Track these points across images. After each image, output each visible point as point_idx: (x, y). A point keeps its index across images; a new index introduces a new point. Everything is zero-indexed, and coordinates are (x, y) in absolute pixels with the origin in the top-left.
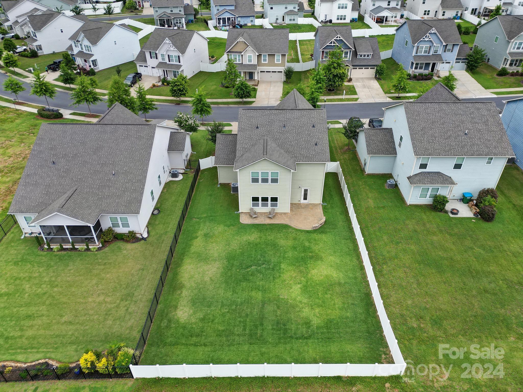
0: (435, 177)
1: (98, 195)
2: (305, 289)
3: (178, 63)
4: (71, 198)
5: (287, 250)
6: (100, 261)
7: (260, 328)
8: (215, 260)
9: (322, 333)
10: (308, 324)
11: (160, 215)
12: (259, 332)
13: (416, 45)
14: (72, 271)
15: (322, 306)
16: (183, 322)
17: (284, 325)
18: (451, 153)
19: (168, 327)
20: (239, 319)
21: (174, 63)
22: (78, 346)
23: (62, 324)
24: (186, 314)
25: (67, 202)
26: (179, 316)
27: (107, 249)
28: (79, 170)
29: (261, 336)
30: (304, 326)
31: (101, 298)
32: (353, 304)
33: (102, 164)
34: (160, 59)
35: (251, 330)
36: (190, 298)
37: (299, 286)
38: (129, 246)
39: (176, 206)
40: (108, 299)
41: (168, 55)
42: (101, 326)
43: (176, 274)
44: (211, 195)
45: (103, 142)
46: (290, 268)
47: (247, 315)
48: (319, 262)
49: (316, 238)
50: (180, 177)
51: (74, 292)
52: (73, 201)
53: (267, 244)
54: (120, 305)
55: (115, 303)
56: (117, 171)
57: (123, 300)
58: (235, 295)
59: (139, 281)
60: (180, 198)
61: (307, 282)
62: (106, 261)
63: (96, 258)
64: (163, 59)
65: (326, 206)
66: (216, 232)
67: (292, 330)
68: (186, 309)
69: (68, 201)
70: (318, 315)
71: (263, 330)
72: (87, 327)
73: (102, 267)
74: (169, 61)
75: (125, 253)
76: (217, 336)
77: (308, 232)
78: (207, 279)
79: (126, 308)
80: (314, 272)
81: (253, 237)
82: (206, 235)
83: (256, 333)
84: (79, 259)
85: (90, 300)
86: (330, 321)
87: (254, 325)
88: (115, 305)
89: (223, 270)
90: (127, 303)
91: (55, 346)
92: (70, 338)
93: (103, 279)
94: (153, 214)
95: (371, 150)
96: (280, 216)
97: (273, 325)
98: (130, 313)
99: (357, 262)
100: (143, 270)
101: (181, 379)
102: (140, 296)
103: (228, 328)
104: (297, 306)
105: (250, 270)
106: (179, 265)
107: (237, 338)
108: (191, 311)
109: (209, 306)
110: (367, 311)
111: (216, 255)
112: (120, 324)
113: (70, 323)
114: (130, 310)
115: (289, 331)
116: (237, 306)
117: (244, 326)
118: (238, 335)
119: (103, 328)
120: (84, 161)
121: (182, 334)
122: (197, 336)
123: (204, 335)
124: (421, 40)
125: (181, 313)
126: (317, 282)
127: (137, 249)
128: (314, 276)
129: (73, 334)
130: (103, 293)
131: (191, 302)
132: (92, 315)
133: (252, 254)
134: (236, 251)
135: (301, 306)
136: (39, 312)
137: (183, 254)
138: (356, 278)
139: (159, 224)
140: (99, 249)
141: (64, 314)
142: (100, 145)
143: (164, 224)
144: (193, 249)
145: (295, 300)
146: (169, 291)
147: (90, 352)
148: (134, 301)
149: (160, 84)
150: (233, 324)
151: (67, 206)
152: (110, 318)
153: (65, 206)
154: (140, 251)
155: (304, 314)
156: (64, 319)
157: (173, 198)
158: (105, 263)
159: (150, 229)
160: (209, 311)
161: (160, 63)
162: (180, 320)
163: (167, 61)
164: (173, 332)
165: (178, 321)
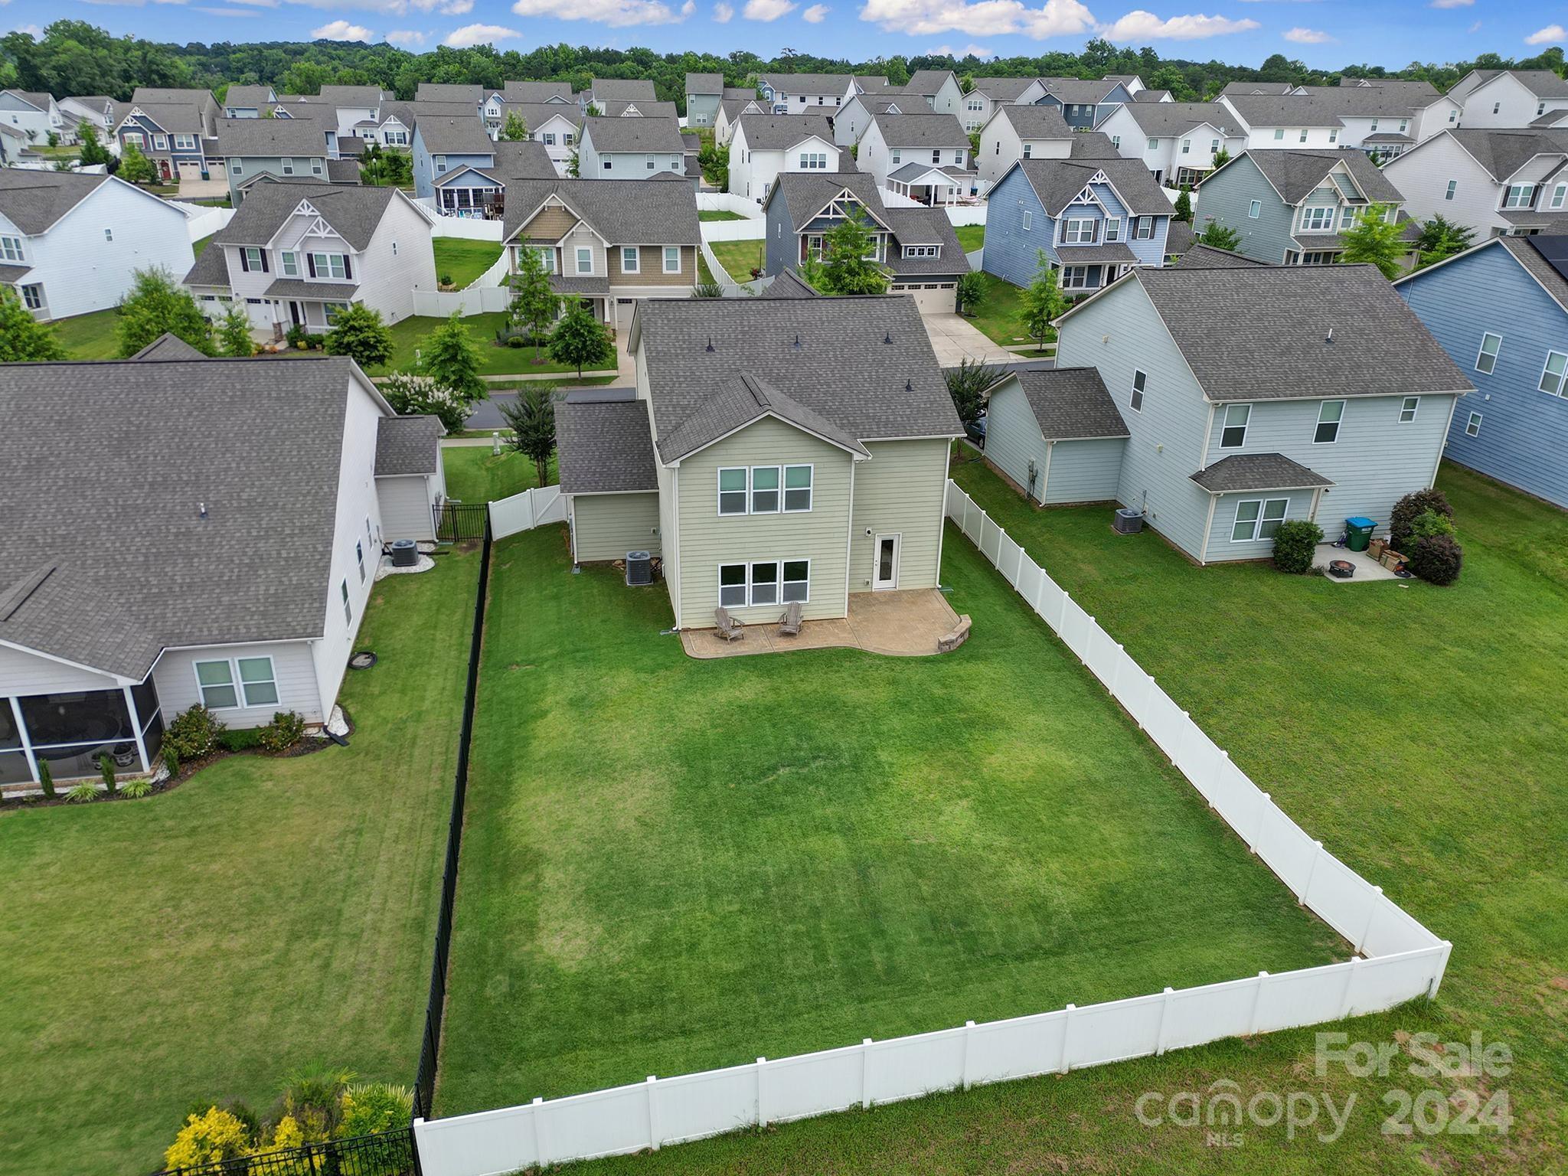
1: (143, 586)
3: (344, 281)
4: (36, 594)
6: (169, 823)
7: (875, 943)
10: (1039, 908)
11: (378, 671)
12: (878, 957)
13: (1059, 216)
14: (53, 870)
15: (1065, 851)
16: (573, 970)
18: (1308, 389)
19: (517, 995)
20: (790, 928)
21: (331, 279)
22: (129, 1127)
23: (38, 1059)
24: (579, 941)
25: (25, 606)
26: (554, 953)
27: (189, 785)
28: (59, 510)
29: (890, 970)
30: (1031, 917)
31: (203, 943)
33: (151, 484)
34: (278, 270)
35: (845, 957)
36: (579, 889)
37: (964, 803)
38: (283, 766)
40: (237, 943)
41: (310, 256)
43: (496, 831)
44: (556, 597)
45: (147, 416)
47: (816, 912)
48: (1000, 734)
50: (425, 564)
51: (72, 937)
52: (46, 602)
54: (293, 956)
55: (265, 951)
56: (216, 503)
57: (299, 937)
58: (748, 857)
59: (351, 868)
61: (985, 790)
62: (196, 823)
63: (152, 815)
64: (291, 269)
65: (952, 594)
66: (612, 692)
67: (991, 934)
69: (28, 602)
71: (889, 948)
73: (185, 842)
74: (313, 275)
75: (270, 791)
76: (722, 993)
77: (926, 660)
78: (625, 823)
79: (317, 962)
80: (997, 760)
81: (751, 690)
82: (577, 703)
83: (870, 964)
84: (77, 827)
87: (852, 938)
88: (270, 956)
89: (675, 791)
90: (319, 943)
91: (15, 1147)
92: (86, 1104)
93: (197, 881)
94: (350, 666)
95: (1052, 427)
96: (817, 629)
97: (919, 929)
98: (341, 977)
100: (358, 832)
101: (629, 1157)
102: (369, 917)
103: (757, 960)
104: (982, 862)
105: (776, 780)
106: (501, 795)
107: (802, 990)
108: (598, 930)
109: (664, 902)
112: (305, 1021)
113: (78, 1047)
114: (336, 966)
115: (984, 940)
116: (766, 887)
118: (803, 979)
120: (75, 480)
121: (580, 1009)
122: (645, 1006)
123: (673, 1001)
124: (1072, 202)
125: (558, 941)
128: (1002, 771)
129: (95, 1089)
130: (205, 926)
131: (589, 900)
132: (174, 1005)
133: (763, 736)
134: (703, 734)
135: (994, 858)
137: (508, 767)
138: (1134, 765)
139: (383, 693)
140: (158, 787)
141: (43, 1020)
142: (138, 426)
143: (403, 692)
144: (539, 748)
146: (487, 883)
147: (212, 1111)
148: (347, 934)
149: (282, 346)
150: (772, 946)
151: (25, 616)
152: (256, 1004)
153: (14, 615)
154: (329, 777)
155: (1014, 881)
156: (43, 1039)
158: (194, 828)
159: (352, 710)
160: (667, 919)
161: (280, 282)
162: (563, 966)
163: (303, 273)
164: (545, 1009)
165: (551, 971)
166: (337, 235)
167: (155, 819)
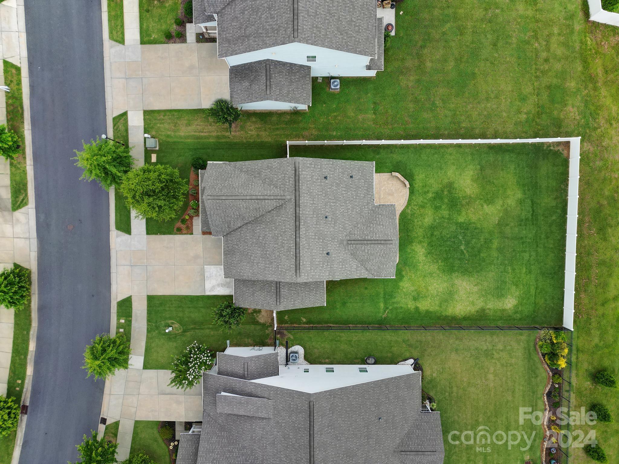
2: (490, 201)
4: (418, 450)
5: (440, 215)
6: (447, 394)
7: (524, 240)
8: (453, 285)
9: (528, 191)
12: (528, 240)
14: (460, 415)
15: (506, 189)
16: (517, 302)
17: (522, 220)
19: (521, 313)
20: (518, 257)
23: (514, 398)
24: (511, 301)
25: (425, 450)
26: (512, 306)
30: (523, 204)
31: (490, 376)
32: (502, 162)
33: (368, 439)
35: (526, 247)
36: (496, 300)
42: (516, 366)
46: (464, 213)
48: (456, 185)
50: (296, 348)
51: (483, 403)
53: (432, 235)
54: (498, 358)
57: (492, 357)
59: (470, 350)
61: (481, 199)
62: (448, 388)
66: (413, 288)
67: (526, 214)
68: (507, 301)
70: (513, 192)
71: (526, 237)
72: (517, 377)
73: (455, 389)
75: (436, 374)
77: (412, 194)
78: (476, 289)
82: (415, 299)
85: (492, 385)
86: (518, 182)
87: (522, 244)
88: (497, 362)
89: (466, 276)
90: (495, 353)
93: (469, 383)
97: (522, 229)
98: (505, 347)
100: (457, 350)
102: (488, 344)
103: (524, 265)
104: (507, 210)
105: (466, 250)
108: (509, 297)
109: (505, 283)
110: (508, 151)
111: (445, 285)
112: (515, 352)
113: (513, 392)
114: (502, 348)
115: (527, 217)
116: (505, 260)
117: (523, 252)
119: (518, 364)
122: (529, 288)
123: (529, 283)
125: (509, 305)
127: (430, 364)
128: (473, 192)
129: (523, 386)
130: (485, 377)
131: (500, 298)
132: (507, 377)
133: (446, 250)
134: (440, 266)
136: (504, 422)
137: (439, 317)
138: (472, 154)
139: (391, 352)
141: (506, 401)
143: (391, 347)
146: (485, 320)
148: (493, 347)
151: (430, 449)
152: (509, 362)
155: (513, 204)
157: (342, 348)
159: (401, 359)
160: (510, 282)
164: (525, 308)
167: (445, 398)
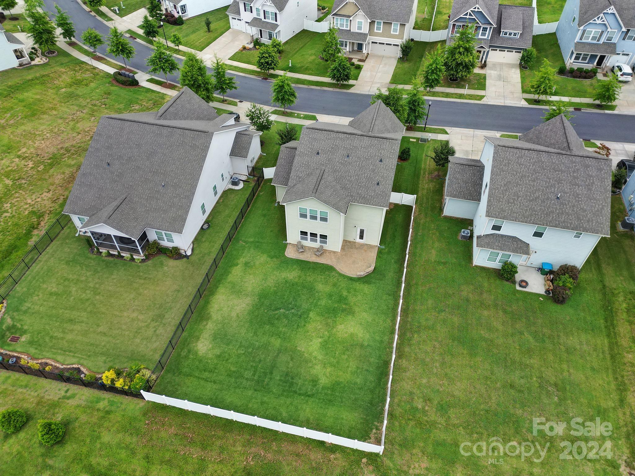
0: (508, 242)
1: (145, 207)
2: (325, 346)
3: (274, 22)
4: (119, 208)
5: (322, 297)
6: (141, 274)
7: (269, 376)
8: (247, 295)
9: (326, 394)
10: (315, 381)
11: (208, 231)
12: (266, 380)
13: (582, 28)
14: (115, 281)
15: (335, 366)
16: (201, 355)
17: (292, 378)
18: (531, 220)
19: (187, 357)
20: (252, 364)
21: (270, 21)
22: (107, 358)
23: (98, 334)
24: (205, 347)
25: (115, 212)
26: (199, 349)
27: (150, 262)
28: (131, 176)
29: (268, 384)
30: (311, 384)
31: (135, 315)
32: (367, 370)
33: (154, 172)
34: (254, 15)
35: (259, 377)
36: (213, 332)
37: (320, 340)
38: (172, 263)
39: (227, 222)
40: (141, 317)
41: (264, 11)
42: (130, 343)
43: (207, 302)
44: (264, 216)
45: (157, 147)
46: (318, 318)
47: (260, 361)
48: (350, 317)
49: (357, 288)
50: (241, 185)
51: (113, 303)
53: (304, 287)
54: (150, 325)
55: (146, 322)
56: (167, 182)
57: (153, 321)
58: (255, 338)
59: (172, 303)
60: (234, 213)
61: (329, 337)
62: (147, 276)
63: (138, 270)
64: (258, 14)
65: (383, 249)
66: (257, 263)
67: (298, 384)
68: (207, 343)
70: (328, 375)
71: (271, 379)
72: (118, 342)
73: (142, 281)
74: (265, 18)
75: (165, 270)
76: (227, 375)
77: (351, 279)
78: (234, 314)
79: (154, 329)
80: (340, 327)
81: (292, 275)
82: (246, 264)
83: (264, 381)
84: (123, 268)
85: (125, 314)
86: (338, 383)
87: (264, 372)
88: (146, 324)
89: (251, 308)
90: (156, 324)
91: (89, 354)
92: (102, 349)
93: (140, 295)
94: (202, 228)
95: (451, 192)
96: (328, 255)
97: (281, 376)
98: (157, 335)
99: (391, 324)
100: (178, 291)
101: (184, 410)
102: (170, 320)
103: (239, 370)
104: (310, 362)
105: (277, 313)
106: (212, 293)
107: (245, 382)
108: (211, 346)
109: (228, 344)
110: (380, 380)
111: (250, 289)
112: (146, 345)
113: (105, 334)
114: (158, 332)
115: (295, 385)
116: (253, 349)
117: (254, 371)
118: (247, 379)
119: (131, 345)
120: (137, 166)
121: (197, 366)
122: (210, 371)
123: (216, 372)
124: (591, 22)
125: (201, 345)
126: (340, 339)
127: (178, 267)
128: (339, 332)
129: (105, 346)
130: (137, 310)
131: (213, 337)
132: (124, 330)
133: (285, 295)
134: (271, 288)
135: (314, 362)
136: (79, 318)
137: (219, 281)
138: (382, 342)
139: (205, 241)
140: (143, 260)
141: (101, 324)
142: (154, 150)
143: (210, 242)
144: (230, 278)
145: (311, 354)
146: (197, 320)
147: (111, 370)
148: (163, 323)
149: (251, 46)
150: (245, 367)
151: (114, 216)
152: (139, 336)
153: (111, 216)
154: (180, 269)
155: (315, 371)
156: (100, 329)
157: (227, 211)
158: (146, 277)
159: (195, 246)
160: (226, 349)
161: (255, 19)
162: (199, 353)
163: (262, 17)
164: (190, 363)
165: (196, 353)
166: (273, 5)
167: (139, 272)
